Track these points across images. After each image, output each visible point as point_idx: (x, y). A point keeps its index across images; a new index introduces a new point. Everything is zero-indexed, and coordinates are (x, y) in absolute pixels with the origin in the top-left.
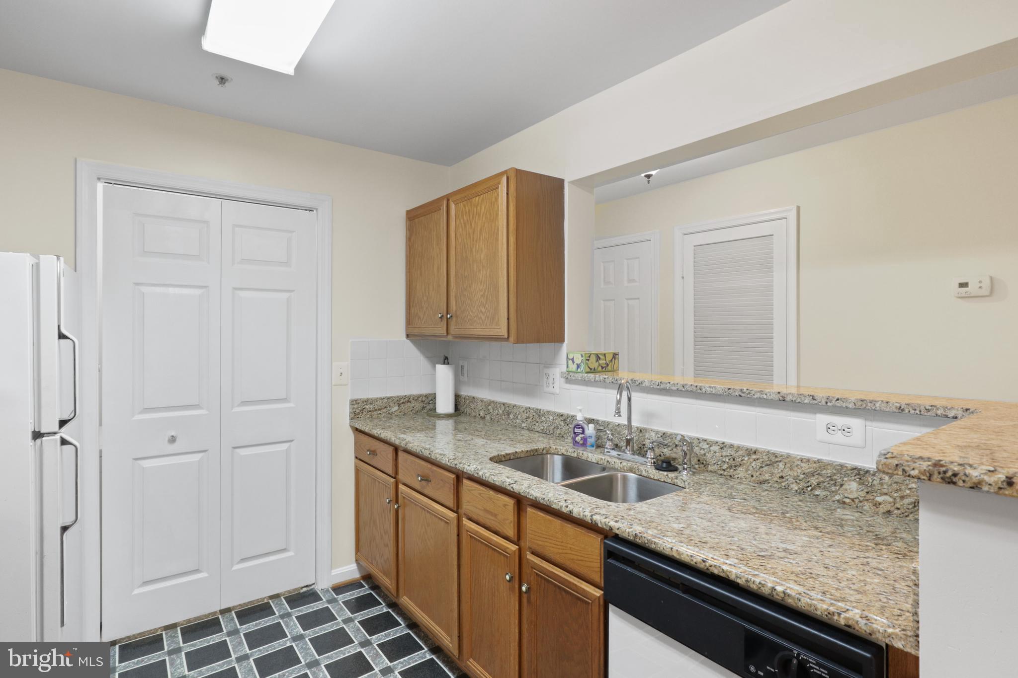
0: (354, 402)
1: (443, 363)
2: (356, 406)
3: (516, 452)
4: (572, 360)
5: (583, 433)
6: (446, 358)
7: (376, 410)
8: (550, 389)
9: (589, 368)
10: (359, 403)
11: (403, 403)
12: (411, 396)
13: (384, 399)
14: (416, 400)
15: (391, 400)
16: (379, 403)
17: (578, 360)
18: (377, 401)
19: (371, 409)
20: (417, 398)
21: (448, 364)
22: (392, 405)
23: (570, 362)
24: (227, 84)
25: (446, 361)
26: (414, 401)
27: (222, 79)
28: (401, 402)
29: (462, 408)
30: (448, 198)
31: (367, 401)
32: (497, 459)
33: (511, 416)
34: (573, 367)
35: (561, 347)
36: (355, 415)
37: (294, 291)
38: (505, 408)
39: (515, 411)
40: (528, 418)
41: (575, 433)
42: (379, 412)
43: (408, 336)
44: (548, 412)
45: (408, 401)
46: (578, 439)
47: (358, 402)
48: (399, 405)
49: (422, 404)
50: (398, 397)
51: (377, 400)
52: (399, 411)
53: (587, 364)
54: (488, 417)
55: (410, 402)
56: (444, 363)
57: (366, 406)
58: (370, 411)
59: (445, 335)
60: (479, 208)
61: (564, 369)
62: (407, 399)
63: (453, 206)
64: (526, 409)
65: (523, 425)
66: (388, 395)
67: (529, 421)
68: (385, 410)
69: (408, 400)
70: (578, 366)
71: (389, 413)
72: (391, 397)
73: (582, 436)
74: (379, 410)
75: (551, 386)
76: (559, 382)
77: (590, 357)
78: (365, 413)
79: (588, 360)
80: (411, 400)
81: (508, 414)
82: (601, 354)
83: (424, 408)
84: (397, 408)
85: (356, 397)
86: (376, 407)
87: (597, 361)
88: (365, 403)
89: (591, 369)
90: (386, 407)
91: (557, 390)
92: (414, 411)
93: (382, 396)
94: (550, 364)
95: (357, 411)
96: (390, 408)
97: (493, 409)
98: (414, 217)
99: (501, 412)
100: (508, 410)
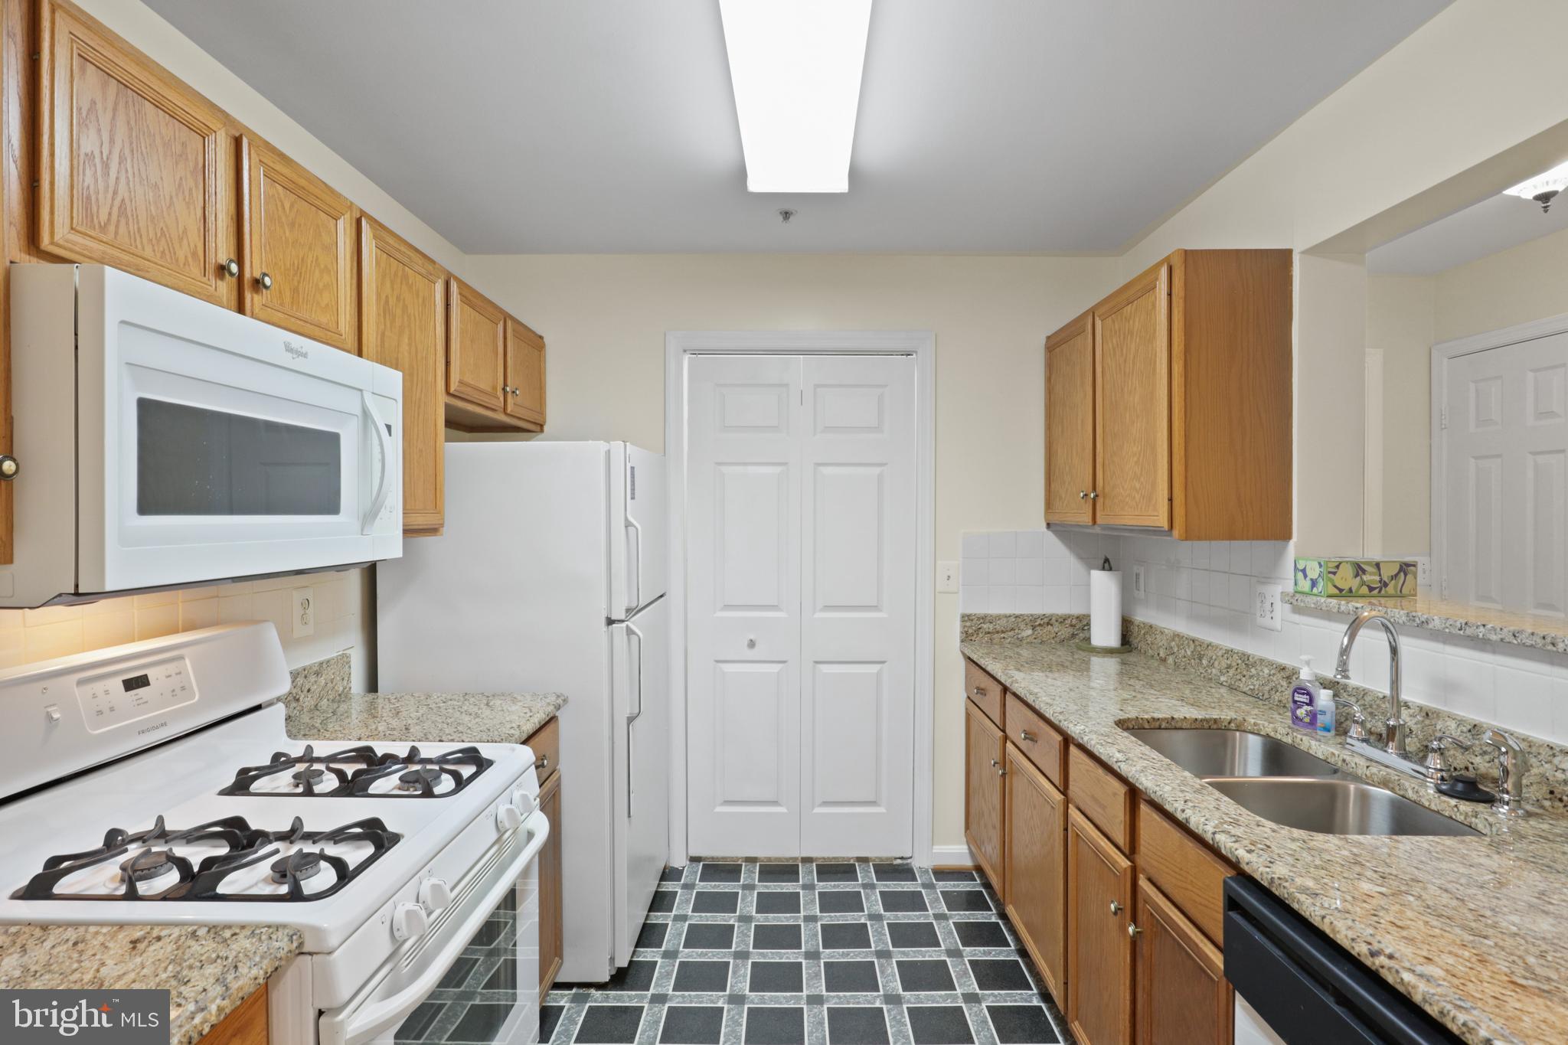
0: (966, 618)
1: (1101, 567)
2: (968, 624)
3: (1173, 718)
4: (1304, 571)
5: (1311, 703)
6: (1107, 560)
7: (998, 632)
8: (1266, 621)
9: (1335, 586)
10: (972, 620)
11: (1040, 625)
12: (1052, 615)
13: (1010, 616)
14: (1061, 622)
15: (1020, 620)
16: (1003, 622)
17: (1313, 574)
18: (999, 619)
19: (990, 630)
20: (1063, 620)
21: (1110, 569)
22: (1022, 626)
23: (1300, 575)
24: (792, 218)
25: (1107, 565)
26: (1057, 624)
27: (786, 213)
28: (1037, 623)
29: (1135, 642)
30: (1092, 312)
31: (984, 618)
32: (1133, 723)
33: (1205, 662)
34: (1305, 585)
35: (1285, 548)
36: (967, 637)
37: (886, 464)
38: (1195, 646)
39: (1210, 653)
40: (1229, 667)
41: (1295, 702)
42: (1002, 635)
43: (1049, 525)
44: (1262, 660)
45: (1048, 624)
46: (1301, 712)
47: (971, 618)
48: (1034, 628)
49: (1070, 630)
50: (1032, 615)
51: (999, 617)
52: (1034, 637)
53: (1332, 581)
54: (1170, 660)
55: (1052, 625)
56: (1103, 569)
57: (983, 625)
58: (989, 633)
59: (1090, 524)
60: (1131, 322)
61: (1290, 588)
62: (1046, 620)
63: (1098, 323)
64: (1227, 652)
65: (1223, 679)
66: (1018, 612)
67: (1232, 672)
68: (1011, 633)
69: (1048, 621)
70: (1314, 583)
71: (1018, 638)
72: (1021, 615)
73: (1309, 708)
74: (1003, 632)
75: (1269, 615)
76: (1281, 610)
77: (1338, 567)
78: (981, 635)
79: (1334, 573)
80: (1053, 621)
81: (1200, 659)
82: (1368, 563)
83: (1073, 636)
84: (1030, 632)
85: (968, 612)
86: (998, 627)
87: (1357, 575)
88: (981, 621)
89: (1341, 590)
90: (1013, 629)
91: (1277, 624)
92: (1057, 639)
93: (1008, 612)
94: (1267, 576)
95: (970, 631)
96: (1020, 631)
97: (1178, 646)
98: (1055, 345)
99: (1189, 653)
100: (1200, 650)
